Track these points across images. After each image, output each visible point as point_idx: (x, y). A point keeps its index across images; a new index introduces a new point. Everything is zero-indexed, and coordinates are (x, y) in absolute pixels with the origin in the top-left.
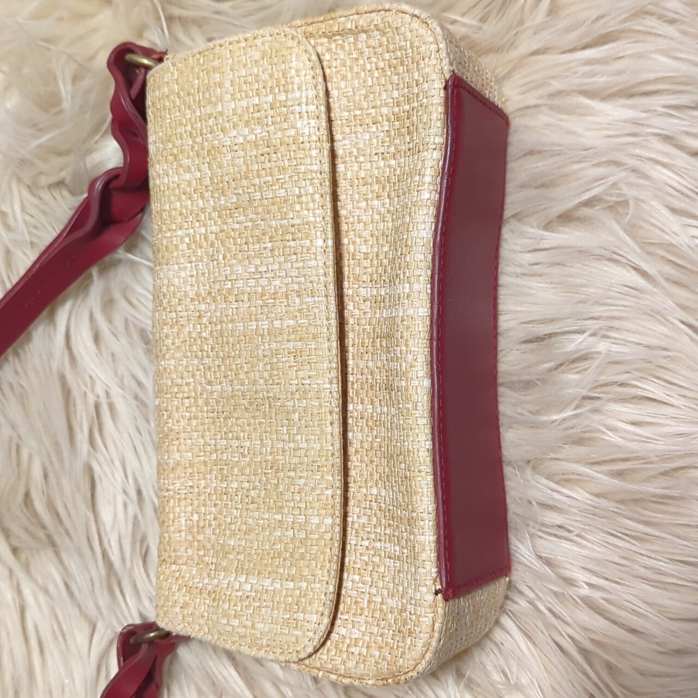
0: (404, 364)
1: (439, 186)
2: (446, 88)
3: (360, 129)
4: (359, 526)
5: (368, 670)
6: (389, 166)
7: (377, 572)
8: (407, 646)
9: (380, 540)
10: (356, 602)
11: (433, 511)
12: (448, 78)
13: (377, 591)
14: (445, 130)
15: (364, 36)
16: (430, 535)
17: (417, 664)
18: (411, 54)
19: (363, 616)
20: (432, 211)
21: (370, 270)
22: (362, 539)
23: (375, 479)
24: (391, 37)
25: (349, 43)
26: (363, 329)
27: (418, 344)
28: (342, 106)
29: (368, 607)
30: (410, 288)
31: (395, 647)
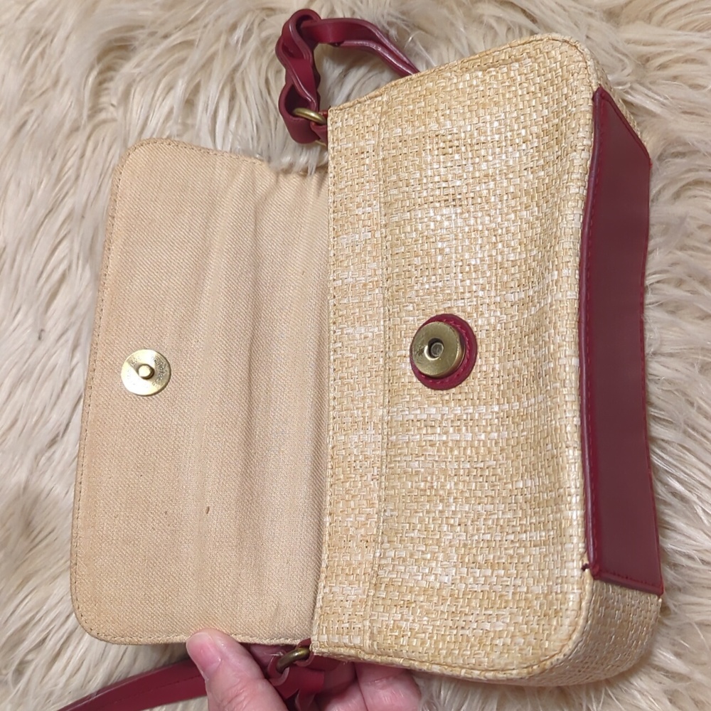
0: (552, 346)
1: (587, 183)
2: (593, 99)
3: (510, 149)
4: (504, 522)
5: (513, 658)
6: (538, 178)
7: (522, 563)
8: (553, 628)
9: (525, 532)
10: (501, 596)
11: (581, 485)
12: (595, 90)
13: (523, 582)
14: (593, 134)
15: (517, 65)
16: (577, 510)
17: (563, 646)
18: (561, 74)
19: (508, 608)
20: (581, 204)
21: (518, 276)
22: (508, 534)
23: (521, 472)
24: (542, 62)
25: (502, 74)
26: (510, 332)
27: (566, 324)
28: (494, 129)
29: (513, 598)
30: (558, 275)
31: (541, 631)
